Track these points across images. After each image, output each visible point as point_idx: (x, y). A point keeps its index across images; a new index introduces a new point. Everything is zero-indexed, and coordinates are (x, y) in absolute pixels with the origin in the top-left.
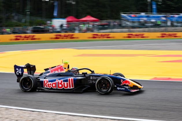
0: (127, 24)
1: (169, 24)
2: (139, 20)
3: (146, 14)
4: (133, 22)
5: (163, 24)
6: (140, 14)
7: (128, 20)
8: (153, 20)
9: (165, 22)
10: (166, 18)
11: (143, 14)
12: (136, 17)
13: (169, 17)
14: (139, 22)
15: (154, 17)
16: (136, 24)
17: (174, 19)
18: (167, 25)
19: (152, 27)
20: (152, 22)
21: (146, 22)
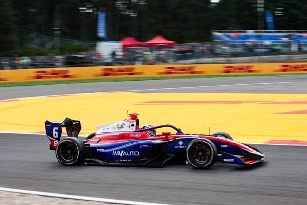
0: (224, 49)
1: (294, 48)
2: (245, 42)
3: (256, 32)
4: (234, 46)
5: (285, 50)
6: (245, 32)
7: (225, 43)
8: (268, 43)
9: (288, 45)
10: (290, 39)
11: (250, 32)
12: (239, 37)
13: (294, 37)
14: (245, 46)
15: (269, 37)
16: (239, 50)
17: (302, 41)
18: (290, 50)
19: (265, 54)
20: (266, 46)
21: (256, 46)
